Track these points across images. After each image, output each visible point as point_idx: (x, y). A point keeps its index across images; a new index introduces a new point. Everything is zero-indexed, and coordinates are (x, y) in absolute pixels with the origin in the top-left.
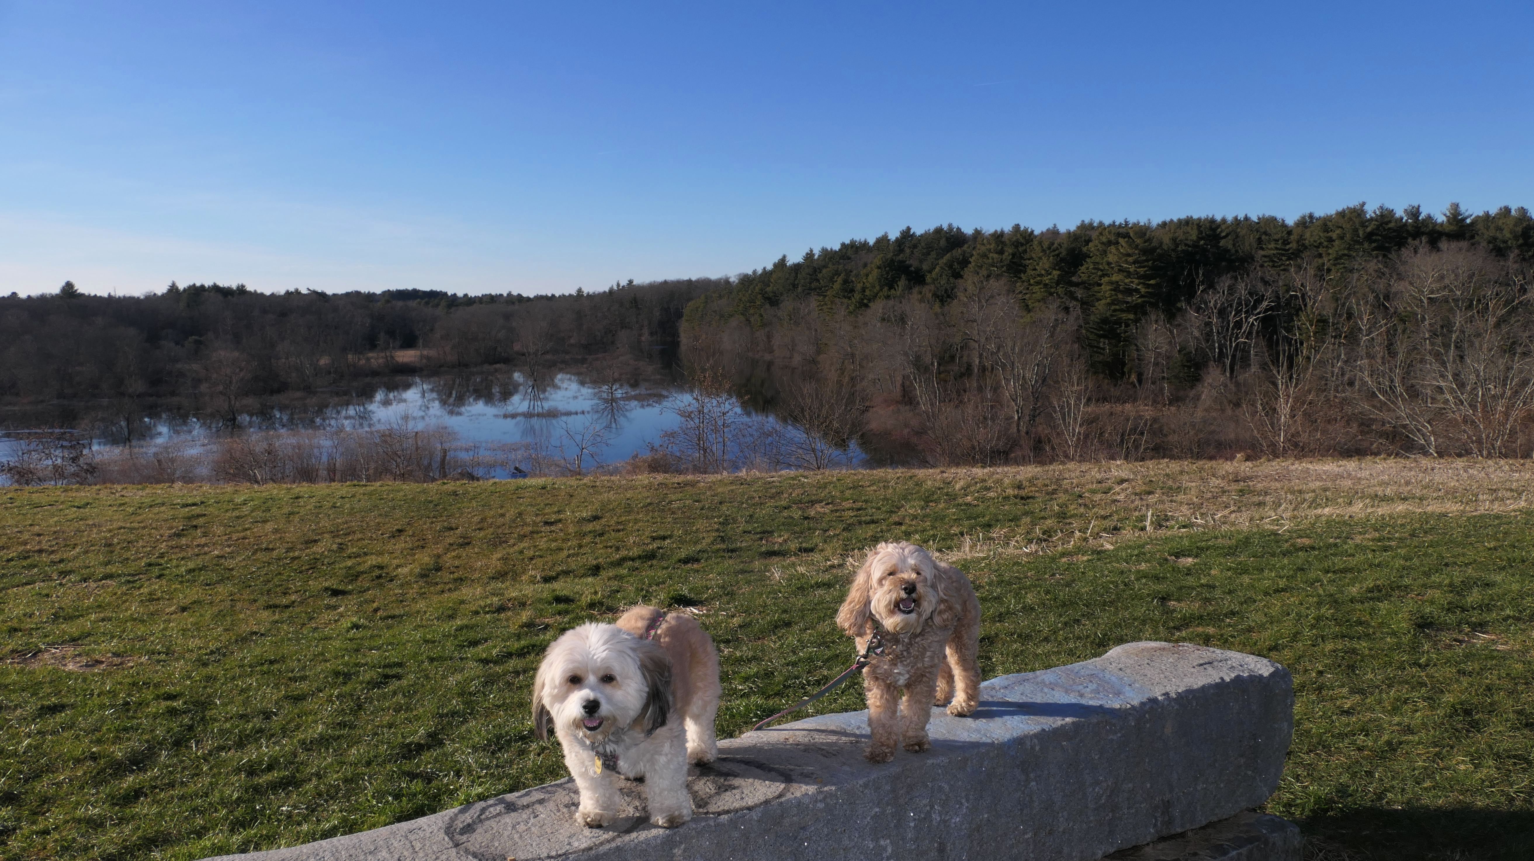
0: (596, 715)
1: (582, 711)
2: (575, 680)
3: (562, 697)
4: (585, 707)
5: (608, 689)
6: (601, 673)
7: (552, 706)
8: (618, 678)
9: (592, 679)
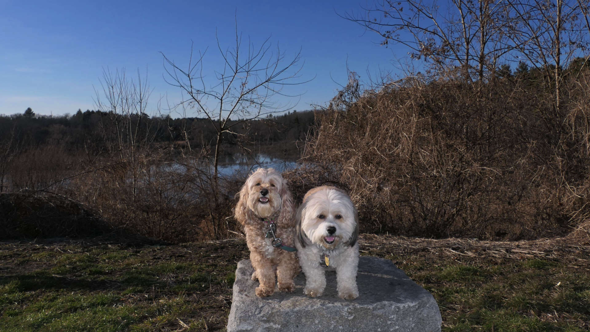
0: (334, 235)
1: (327, 232)
2: (322, 217)
3: (315, 226)
4: (328, 230)
5: (338, 221)
6: (336, 213)
7: (307, 231)
8: (344, 217)
9: (330, 217)
